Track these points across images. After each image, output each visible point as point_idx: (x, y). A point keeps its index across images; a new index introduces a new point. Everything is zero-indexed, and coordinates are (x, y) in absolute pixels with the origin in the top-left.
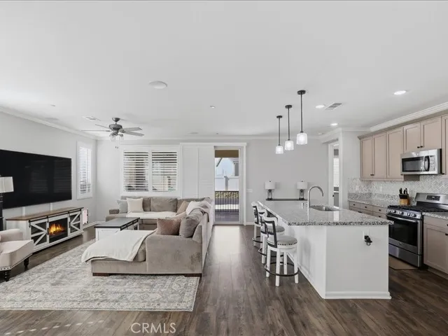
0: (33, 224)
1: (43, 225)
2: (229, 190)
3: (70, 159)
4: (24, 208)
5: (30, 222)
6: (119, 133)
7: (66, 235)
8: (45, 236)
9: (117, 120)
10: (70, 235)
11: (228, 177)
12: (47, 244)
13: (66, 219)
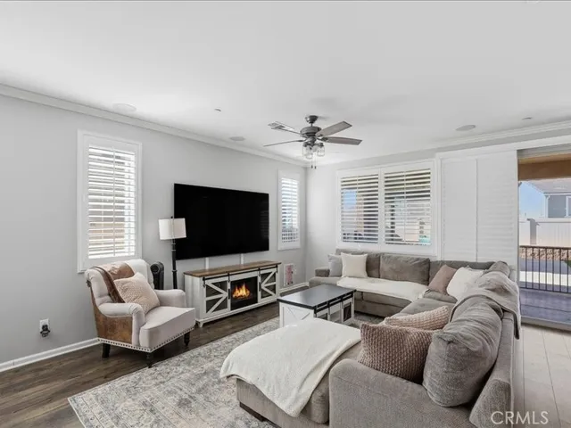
0: (209, 283)
1: (222, 285)
2: (538, 244)
4: (207, 260)
5: (204, 279)
6: (318, 142)
7: (255, 301)
8: (226, 300)
9: (313, 119)
10: (261, 301)
11: (537, 219)
12: (227, 312)
13: (256, 278)
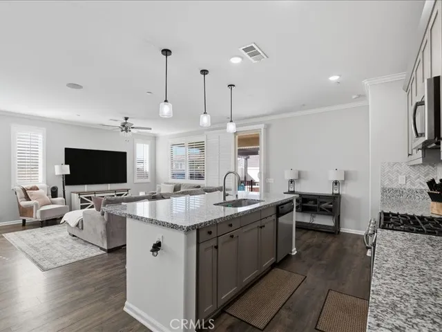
1: (91, 198)
3: (125, 153)
4: (86, 186)
5: (79, 195)
9: (126, 119)
